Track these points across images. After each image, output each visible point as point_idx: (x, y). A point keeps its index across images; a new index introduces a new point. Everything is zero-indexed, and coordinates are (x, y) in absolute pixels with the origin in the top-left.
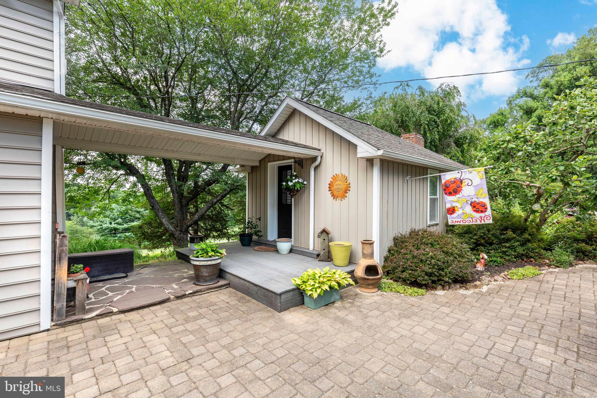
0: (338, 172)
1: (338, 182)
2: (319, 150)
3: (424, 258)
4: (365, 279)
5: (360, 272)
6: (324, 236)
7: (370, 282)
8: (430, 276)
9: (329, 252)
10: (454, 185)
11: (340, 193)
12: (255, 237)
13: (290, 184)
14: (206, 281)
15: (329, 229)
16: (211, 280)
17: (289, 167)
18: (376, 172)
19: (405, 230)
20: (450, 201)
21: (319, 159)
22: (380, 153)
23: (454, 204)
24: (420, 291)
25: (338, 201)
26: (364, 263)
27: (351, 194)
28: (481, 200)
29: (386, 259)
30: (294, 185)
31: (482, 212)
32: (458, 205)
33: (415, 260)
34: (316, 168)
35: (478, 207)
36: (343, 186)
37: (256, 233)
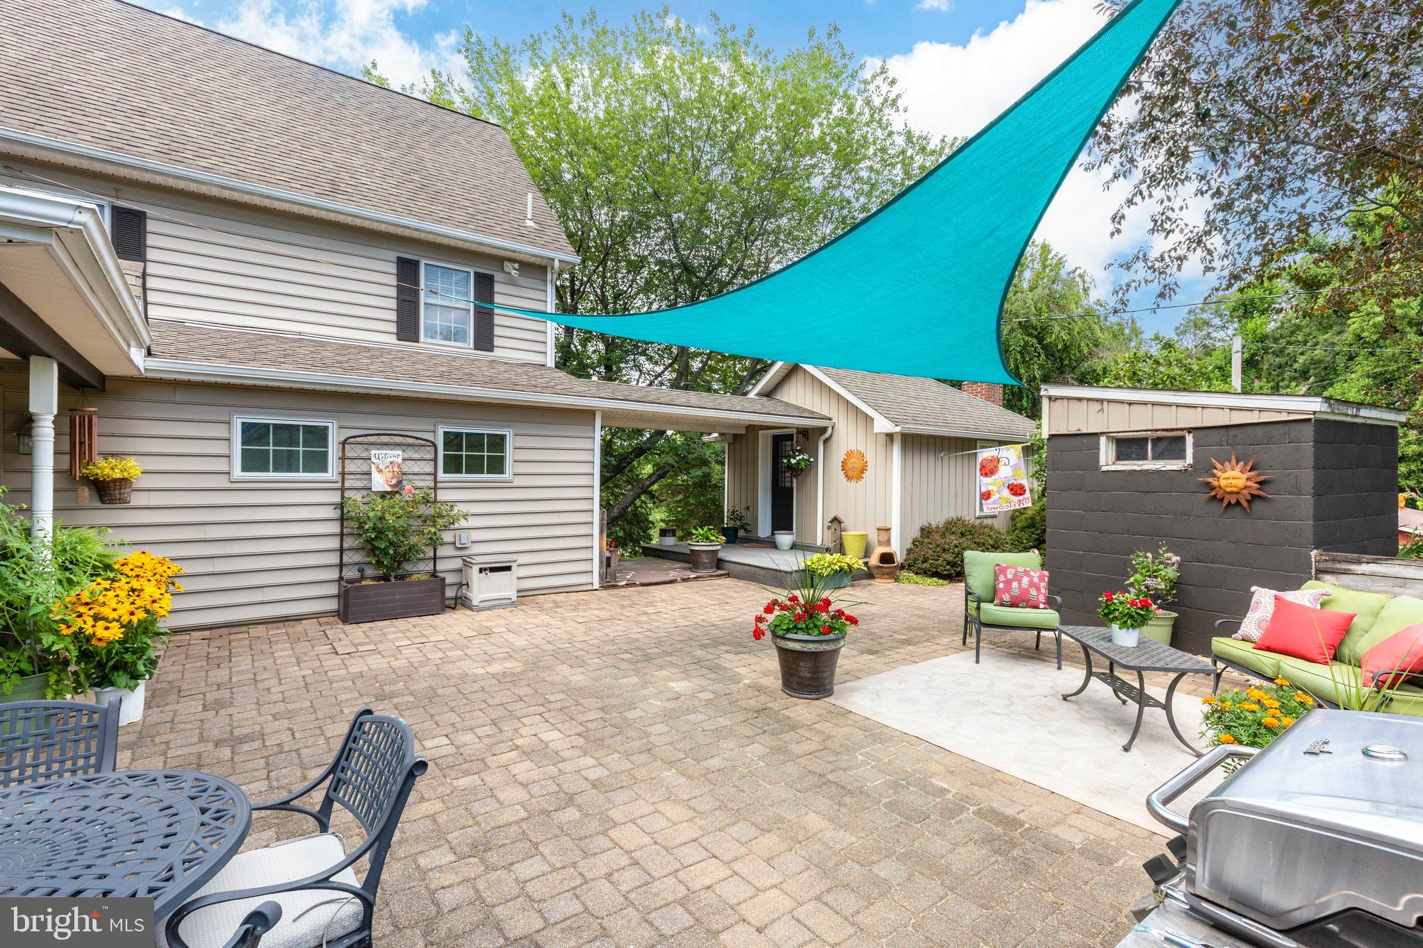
0: (853, 448)
1: (852, 460)
2: (830, 419)
3: (946, 546)
4: (879, 567)
5: (874, 560)
6: (836, 524)
7: (885, 571)
8: (953, 566)
9: (841, 545)
10: (992, 464)
11: (855, 474)
12: (741, 533)
13: (793, 461)
14: (706, 568)
15: (841, 517)
16: (711, 568)
17: (789, 437)
18: (896, 450)
19: (937, 519)
20: (986, 483)
21: (830, 429)
22: (898, 429)
23: (990, 488)
24: (941, 581)
25: (853, 483)
26: (879, 551)
27: (868, 475)
28: (1019, 482)
29: (909, 551)
30: (798, 463)
31: (1020, 494)
32: (995, 489)
33: (938, 549)
34: (826, 441)
35: (1017, 490)
36: (858, 465)
37: (742, 527)
